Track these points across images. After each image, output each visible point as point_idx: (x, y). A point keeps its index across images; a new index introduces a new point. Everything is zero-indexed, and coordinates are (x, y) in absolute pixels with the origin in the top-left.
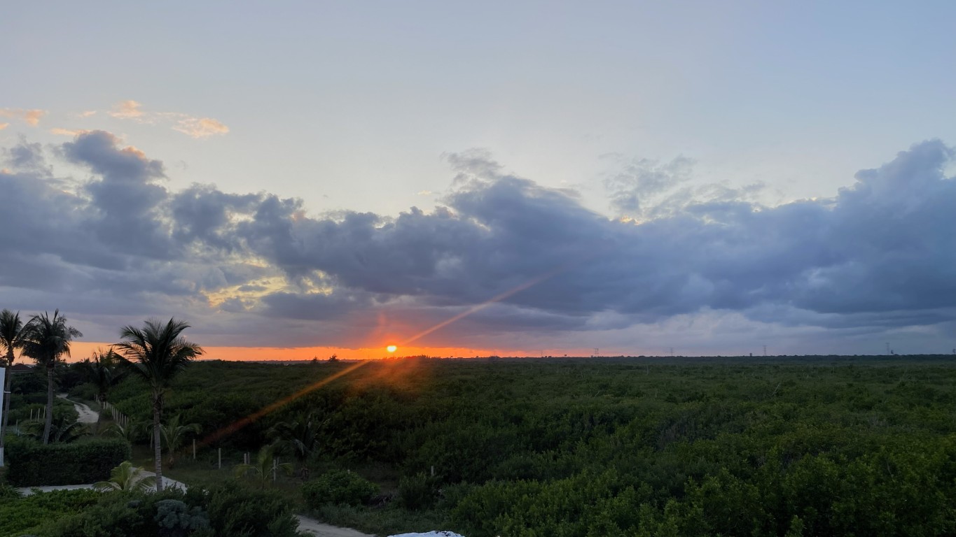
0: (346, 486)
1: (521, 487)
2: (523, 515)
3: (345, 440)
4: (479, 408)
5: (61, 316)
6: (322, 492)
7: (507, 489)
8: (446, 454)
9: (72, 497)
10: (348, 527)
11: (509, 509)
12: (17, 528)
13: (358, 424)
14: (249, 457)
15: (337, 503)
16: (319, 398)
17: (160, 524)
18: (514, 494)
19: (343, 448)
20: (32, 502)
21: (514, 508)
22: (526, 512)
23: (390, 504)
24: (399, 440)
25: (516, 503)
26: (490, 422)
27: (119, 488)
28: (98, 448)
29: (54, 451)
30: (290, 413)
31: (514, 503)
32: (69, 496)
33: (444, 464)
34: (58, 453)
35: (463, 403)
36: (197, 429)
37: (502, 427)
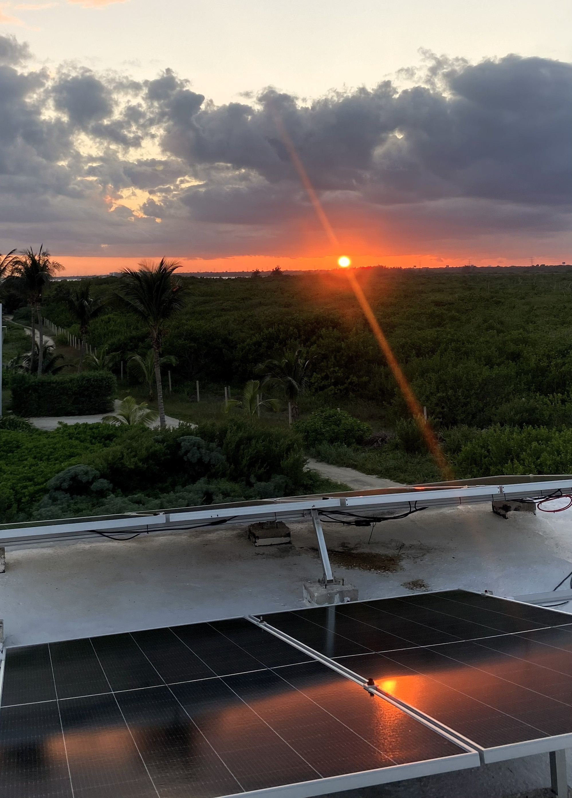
0: (338, 425)
1: (529, 434)
2: (534, 463)
3: (323, 374)
4: (468, 342)
5: (45, 251)
6: (315, 430)
7: (515, 436)
8: (439, 395)
9: (94, 430)
10: (347, 466)
11: (518, 457)
12: (63, 457)
13: (335, 357)
14: (230, 391)
15: (331, 441)
16: (291, 328)
17: (185, 458)
18: (522, 440)
19: (323, 383)
20: (62, 434)
21: (523, 455)
22: (537, 460)
23: (386, 445)
24: (383, 376)
25: (525, 451)
26: (483, 359)
27: (125, 422)
28: (88, 380)
29: (50, 383)
30: (264, 344)
31: (522, 450)
32: (91, 429)
33: (437, 405)
34: (54, 385)
35: (449, 336)
36: (174, 360)
37: (499, 365)
